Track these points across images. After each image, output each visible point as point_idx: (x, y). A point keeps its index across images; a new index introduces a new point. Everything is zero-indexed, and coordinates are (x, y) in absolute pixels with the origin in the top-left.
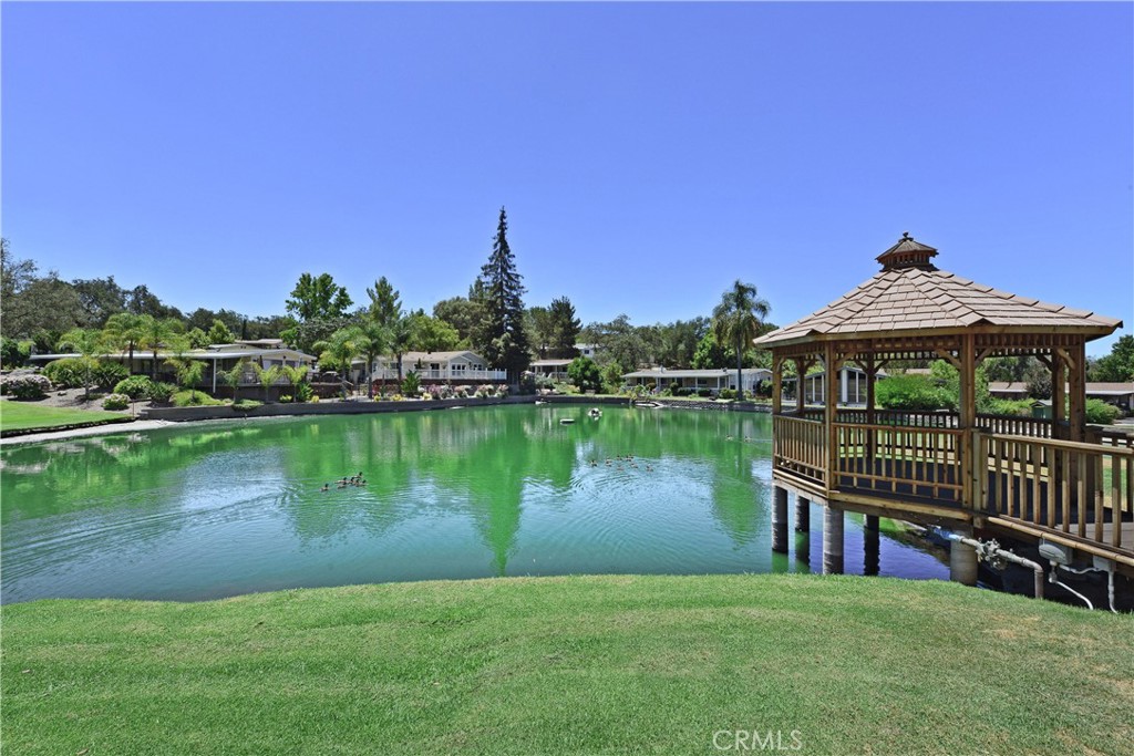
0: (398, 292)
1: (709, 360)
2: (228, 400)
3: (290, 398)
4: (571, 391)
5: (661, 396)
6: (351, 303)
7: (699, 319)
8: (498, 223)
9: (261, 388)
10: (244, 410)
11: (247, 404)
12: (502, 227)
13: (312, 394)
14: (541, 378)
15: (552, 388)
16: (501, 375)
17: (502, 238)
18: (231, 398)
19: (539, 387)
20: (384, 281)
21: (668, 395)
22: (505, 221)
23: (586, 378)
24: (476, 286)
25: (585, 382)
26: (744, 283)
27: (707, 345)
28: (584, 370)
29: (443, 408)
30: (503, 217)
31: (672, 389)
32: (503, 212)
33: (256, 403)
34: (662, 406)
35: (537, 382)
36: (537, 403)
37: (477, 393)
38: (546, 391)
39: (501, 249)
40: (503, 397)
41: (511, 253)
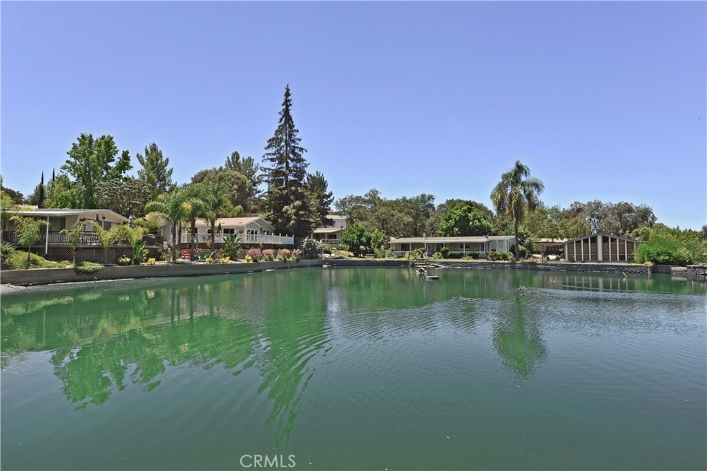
0: (167, 160)
1: (456, 229)
2: (67, 262)
3: (128, 260)
4: (346, 255)
5: (437, 258)
6: (131, 167)
7: (423, 196)
8: (283, 100)
9: (100, 249)
10: (87, 272)
11: (88, 266)
12: (287, 103)
13: (148, 256)
14: (320, 244)
15: (330, 253)
16: (290, 240)
17: (286, 115)
18: (71, 260)
19: (320, 251)
20: (154, 148)
21: (440, 258)
22: (289, 98)
23: (362, 244)
24: (233, 158)
25: (362, 247)
26: (523, 163)
27: (453, 216)
28: (360, 237)
29: (261, 271)
30: (287, 94)
31: (443, 252)
32: (288, 90)
33: (98, 266)
34: (443, 267)
35: (318, 247)
36: (325, 266)
37: (280, 256)
38: (327, 256)
39: (285, 123)
40: (298, 260)
41: (295, 128)
